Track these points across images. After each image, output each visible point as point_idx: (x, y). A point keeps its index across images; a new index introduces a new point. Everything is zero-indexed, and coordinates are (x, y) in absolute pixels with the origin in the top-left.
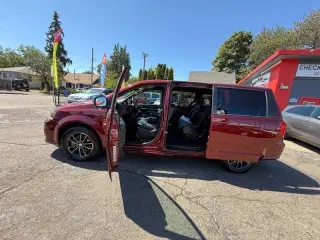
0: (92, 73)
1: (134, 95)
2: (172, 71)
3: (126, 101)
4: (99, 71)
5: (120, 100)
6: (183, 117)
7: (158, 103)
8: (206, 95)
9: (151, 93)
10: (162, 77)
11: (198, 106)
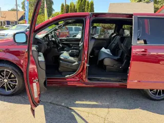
0: (17, 10)
1: (56, 30)
2: (92, 4)
3: (47, 36)
4: (23, 8)
5: (40, 36)
6: (103, 49)
7: (79, 36)
8: (126, 26)
9: (74, 27)
10: (83, 10)
11: (118, 37)
